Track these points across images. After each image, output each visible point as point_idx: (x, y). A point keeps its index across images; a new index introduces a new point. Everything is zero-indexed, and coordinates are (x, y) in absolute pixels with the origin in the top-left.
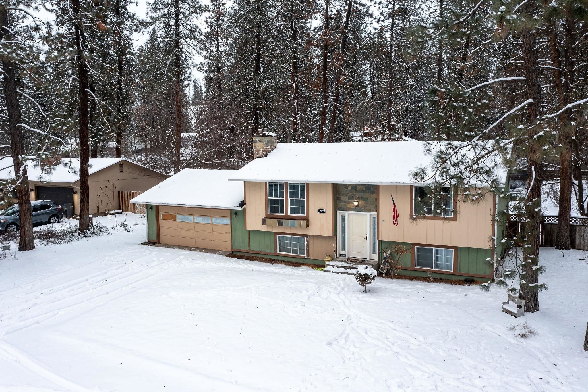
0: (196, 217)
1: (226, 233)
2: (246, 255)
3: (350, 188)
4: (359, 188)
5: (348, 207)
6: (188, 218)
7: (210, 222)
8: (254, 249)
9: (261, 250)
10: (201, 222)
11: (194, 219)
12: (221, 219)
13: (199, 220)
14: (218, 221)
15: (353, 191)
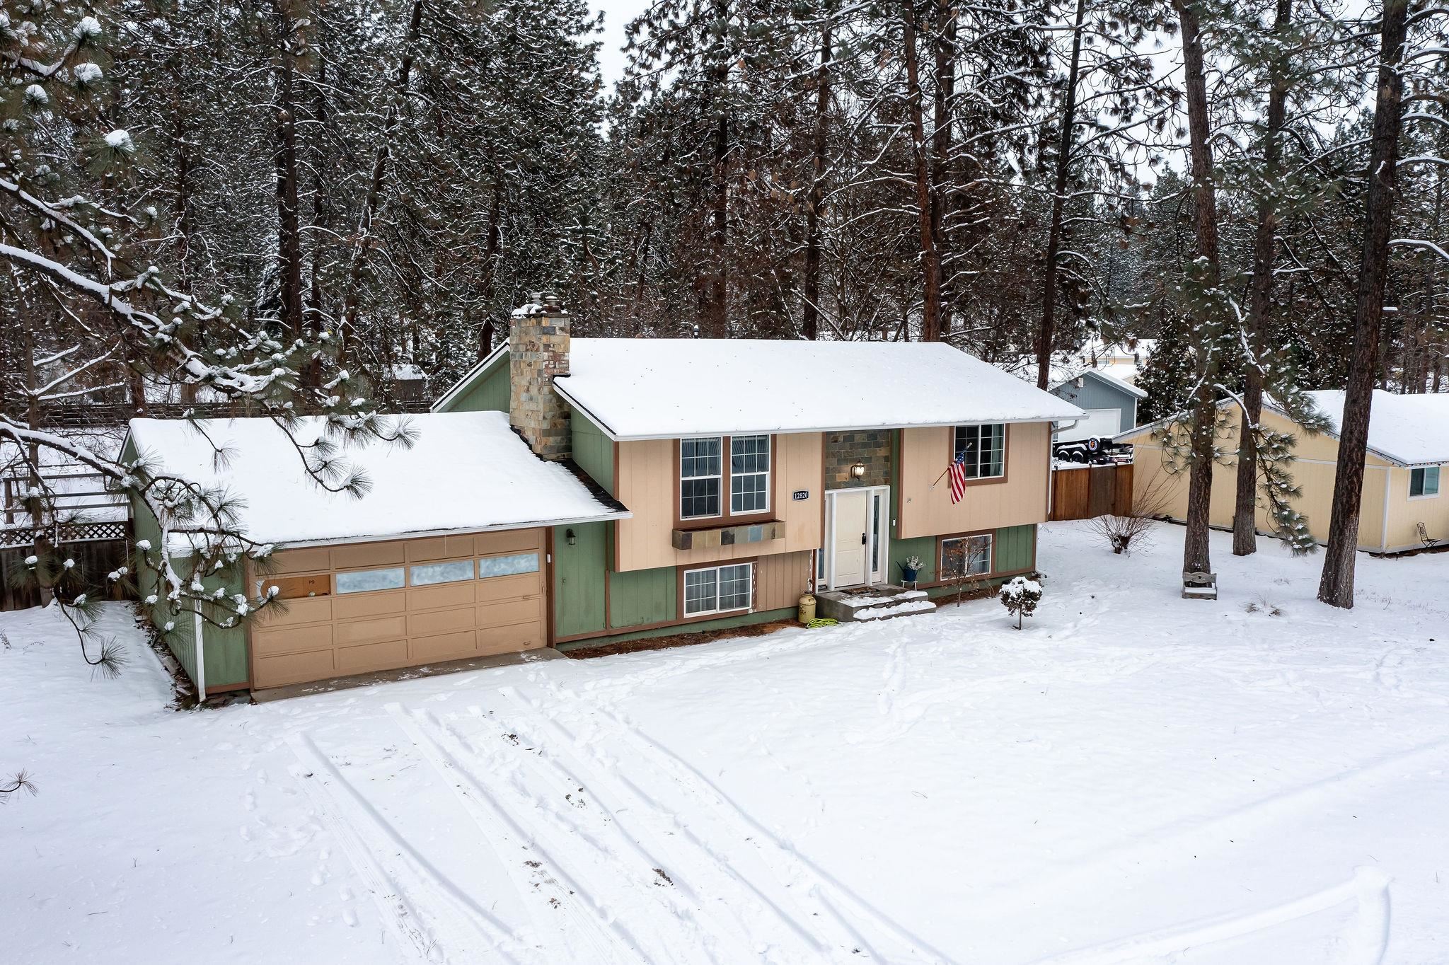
0: (415, 570)
1: (525, 598)
2: (595, 644)
3: (841, 439)
4: (857, 438)
5: (838, 480)
6: (384, 578)
7: (470, 575)
8: (618, 623)
9: (640, 621)
10: (439, 579)
11: (408, 576)
12: (510, 559)
13: (426, 575)
14: (502, 566)
15: (848, 444)
